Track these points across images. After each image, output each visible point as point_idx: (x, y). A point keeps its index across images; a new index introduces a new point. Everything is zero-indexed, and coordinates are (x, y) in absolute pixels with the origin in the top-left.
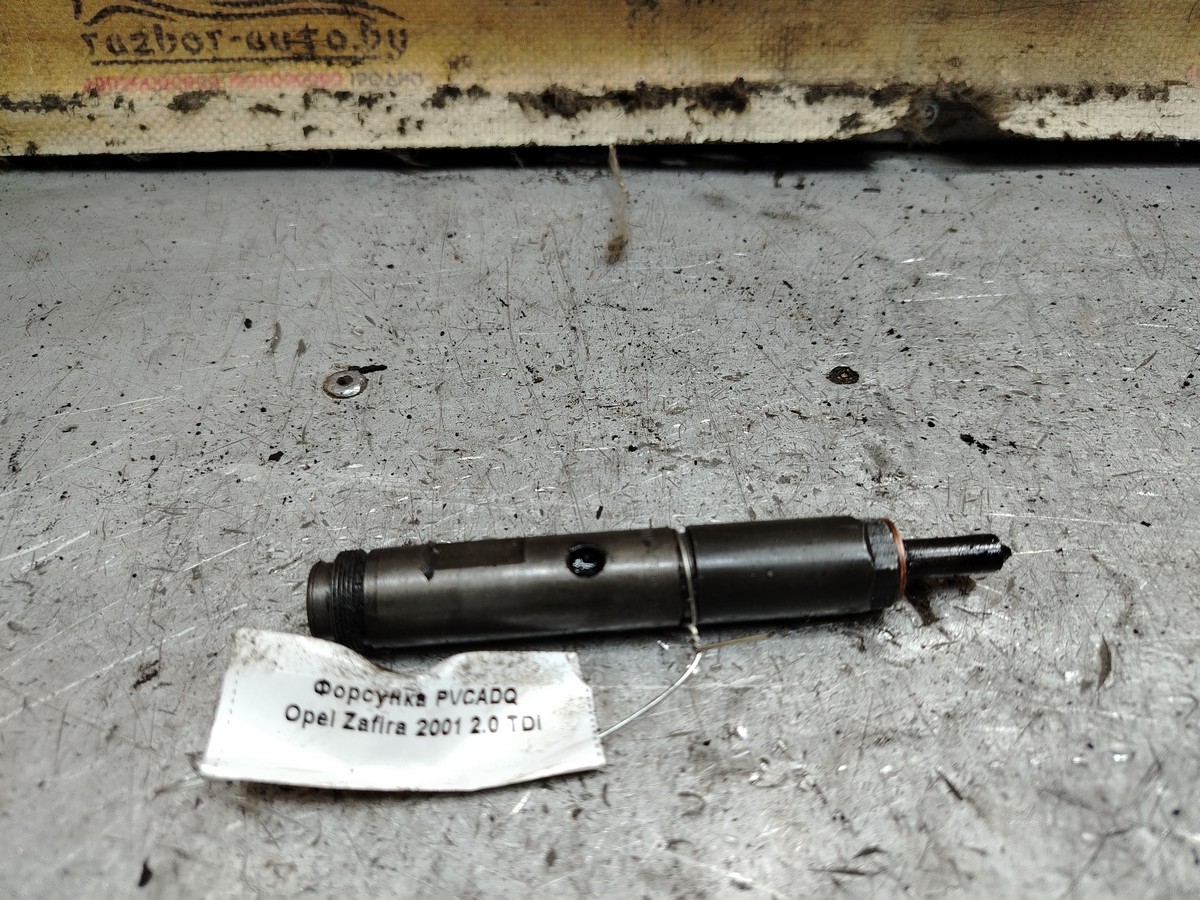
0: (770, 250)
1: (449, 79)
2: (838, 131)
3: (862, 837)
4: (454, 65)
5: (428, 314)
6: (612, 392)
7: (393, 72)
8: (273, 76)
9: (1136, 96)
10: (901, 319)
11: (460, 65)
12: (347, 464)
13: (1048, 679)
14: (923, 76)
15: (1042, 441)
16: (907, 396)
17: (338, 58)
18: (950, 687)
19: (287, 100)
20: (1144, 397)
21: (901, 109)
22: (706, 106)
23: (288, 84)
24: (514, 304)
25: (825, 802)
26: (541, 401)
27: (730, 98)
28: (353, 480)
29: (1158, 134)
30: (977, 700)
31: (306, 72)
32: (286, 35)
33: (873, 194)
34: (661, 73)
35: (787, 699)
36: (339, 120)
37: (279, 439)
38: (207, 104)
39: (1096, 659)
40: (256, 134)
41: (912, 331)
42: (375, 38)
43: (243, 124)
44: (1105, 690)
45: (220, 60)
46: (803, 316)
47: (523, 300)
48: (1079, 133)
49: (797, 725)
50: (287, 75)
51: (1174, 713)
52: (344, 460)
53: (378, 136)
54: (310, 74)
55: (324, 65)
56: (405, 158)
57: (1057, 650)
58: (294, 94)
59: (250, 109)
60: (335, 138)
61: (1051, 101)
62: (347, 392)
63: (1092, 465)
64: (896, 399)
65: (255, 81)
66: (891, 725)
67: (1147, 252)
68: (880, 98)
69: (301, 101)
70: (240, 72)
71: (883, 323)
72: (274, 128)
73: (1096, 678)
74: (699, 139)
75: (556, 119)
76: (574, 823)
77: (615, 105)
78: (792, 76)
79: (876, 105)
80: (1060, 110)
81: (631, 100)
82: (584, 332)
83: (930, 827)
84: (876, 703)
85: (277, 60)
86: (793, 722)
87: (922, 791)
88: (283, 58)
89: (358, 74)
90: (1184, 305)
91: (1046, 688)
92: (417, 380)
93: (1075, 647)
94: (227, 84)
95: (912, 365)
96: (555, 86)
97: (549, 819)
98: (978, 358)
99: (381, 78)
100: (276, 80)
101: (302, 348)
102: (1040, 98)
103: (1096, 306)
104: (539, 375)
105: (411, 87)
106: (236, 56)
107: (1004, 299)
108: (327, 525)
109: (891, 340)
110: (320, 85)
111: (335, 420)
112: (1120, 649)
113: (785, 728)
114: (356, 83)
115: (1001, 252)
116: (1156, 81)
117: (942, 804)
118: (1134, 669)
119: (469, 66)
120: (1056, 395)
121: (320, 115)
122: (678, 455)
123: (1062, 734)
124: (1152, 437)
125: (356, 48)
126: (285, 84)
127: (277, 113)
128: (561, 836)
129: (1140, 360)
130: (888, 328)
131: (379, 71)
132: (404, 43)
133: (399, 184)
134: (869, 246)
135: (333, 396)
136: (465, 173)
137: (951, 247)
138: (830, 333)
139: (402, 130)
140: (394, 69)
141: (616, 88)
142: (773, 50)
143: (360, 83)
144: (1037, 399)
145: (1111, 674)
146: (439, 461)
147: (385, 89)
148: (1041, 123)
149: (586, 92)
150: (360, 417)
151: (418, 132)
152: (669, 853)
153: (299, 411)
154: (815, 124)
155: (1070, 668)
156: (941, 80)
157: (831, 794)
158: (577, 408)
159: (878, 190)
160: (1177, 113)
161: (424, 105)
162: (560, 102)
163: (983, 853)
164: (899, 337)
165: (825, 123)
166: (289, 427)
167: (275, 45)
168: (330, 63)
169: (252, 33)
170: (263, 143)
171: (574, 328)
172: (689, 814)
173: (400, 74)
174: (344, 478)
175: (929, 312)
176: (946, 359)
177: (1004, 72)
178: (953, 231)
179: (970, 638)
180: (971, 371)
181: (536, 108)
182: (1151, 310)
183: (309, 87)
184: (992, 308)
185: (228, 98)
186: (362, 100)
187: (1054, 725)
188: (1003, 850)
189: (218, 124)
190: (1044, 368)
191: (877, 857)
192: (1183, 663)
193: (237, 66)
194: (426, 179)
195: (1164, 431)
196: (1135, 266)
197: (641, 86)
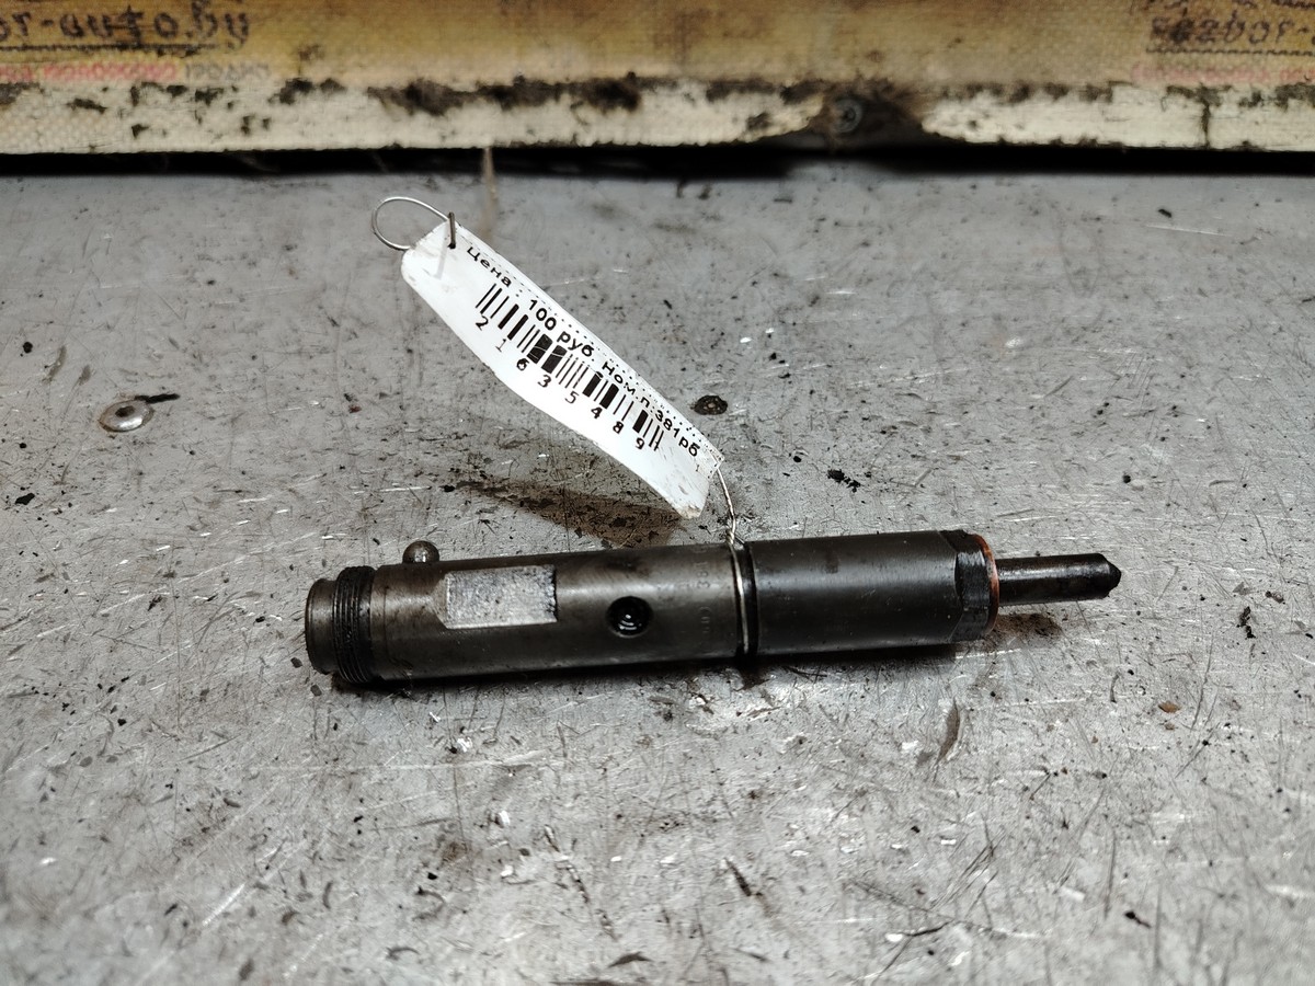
0: (655, 265)
1: (299, 72)
2: (744, 133)
3: (623, 942)
4: (304, 55)
5: (243, 336)
6: (438, 423)
7: (235, 63)
8: (95, 66)
9: (1076, 97)
10: (789, 342)
11: (312, 56)
12: (106, 508)
13: (882, 751)
14: (839, 71)
15: (924, 477)
16: (777, 428)
17: (170, 46)
18: (762, 761)
19: (112, 95)
20: (1050, 428)
21: (813, 107)
22: (594, 102)
23: (113, 76)
24: (346, 324)
25: (587, 899)
26: (353, 433)
27: (619, 94)
28: (109, 526)
29: (1102, 140)
30: (791, 777)
31: (133, 63)
32: (106, 19)
33: (784, 205)
34: (542, 65)
35: (568, 778)
36: (174, 118)
37: (33, 480)
38: (18, 98)
39: (942, 727)
40: (77, 134)
41: (798, 355)
42: (210, 24)
43: (61, 121)
44: (946, 763)
45: (32, 48)
46: (679, 339)
47: (358, 319)
48: (1017, 136)
49: (572, 808)
50: (111, 66)
51: (1020, 788)
52: (104, 502)
53: (219, 137)
54: (138, 65)
55: (154, 55)
56: (251, 162)
57: (898, 717)
58: (120, 87)
59: (68, 105)
60: (169, 138)
61: (984, 101)
62: (124, 424)
63: (977, 503)
64: (763, 431)
65: (74, 73)
66: (684, 807)
67: (1078, 267)
68: (791, 95)
69: (127, 95)
70: (55, 61)
71: (766, 346)
72: (98, 127)
73: (937, 748)
74: (587, 140)
75: (422, 117)
76: (283, 930)
77: (489, 101)
78: (692, 70)
79: (786, 103)
80: (994, 110)
81: (506, 96)
82: (421, 355)
83: (705, 930)
84: (671, 781)
85: (98, 48)
86: (569, 805)
87: (704, 887)
88: (105, 47)
89: (194, 66)
90: (1110, 326)
91: (877, 762)
92: (213, 410)
93: (919, 713)
94: (40, 76)
95: (790, 393)
96: (420, 80)
97: (254, 925)
98: (868, 384)
99: (221, 70)
100: (99, 71)
101: (86, 375)
102: (972, 96)
103: (1013, 327)
104: (358, 404)
105: (256, 80)
106: (49, 44)
107: (911, 319)
108: (67, 578)
109: (774, 366)
110: (149, 77)
111: (104, 457)
112: (972, 714)
113: (558, 812)
114: (192, 75)
115: (916, 268)
116: (1098, 81)
117: (726, 901)
118: (984, 738)
119: (321, 56)
120: (950, 425)
121: (151, 113)
122: (503, 495)
123: (885, 816)
124: (1051, 472)
125: (189, 35)
126: (109, 77)
127: (101, 109)
128: (263, 944)
129: (1052, 385)
130: (771, 352)
131: (219, 62)
132: (245, 30)
133: (244, 192)
134: (769, 261)
135: (108, 429)
136: (322, 180)
137: (861, 261)
138: (704, 358)
139: (246, 129)
140: (236, 59)
141: (490, 82)
142: (669, 41)
143: (198, 76)
144: (928, 431)
145: (956, 745)
146: (214, 504)
147: (225, 83)
148: (973, 124)
149: (457, 87)
150: (135, 453)
151: (264, 132)
152: (389, 964)
153: (65, 446)
154: (718, 124)
155: (909, 738)
156: (860, 76)
157: (596, 891)
158: (394, 441)
159: (790, 201)
160: (1122, 116)
161: (270, 101)
162: (427, 98)
163: (762, 959)
164: (783, 362)
165: (729, 125)
166: (49, 466)
167: (95, 30)
168: (160, 53)
169: (66, 16)
170: (86, 144)
171: (410, 351)
172: (422, 917)
173: (242, 66)
174: (99, 525)
175: (822, 333)
176: (831, 386)
177: (931, 69)
178: (866, 244)
179: (797, 702)
180: (857, 399)
181: (399, 104)
182: (1074, 331)
183: (137, 80)
184: (894, 330)
185: (42, 91)
186: (199, 95)
187: (877, 805)
188: (786, 956)
189: (33, 121)
190: (943, 397)
191: (635, 965)
192: (1041, 730)
193: (52, 55)
194: (277, 186)
195: (1065, 465)
196: (1064, 282)
197: (520, 81)
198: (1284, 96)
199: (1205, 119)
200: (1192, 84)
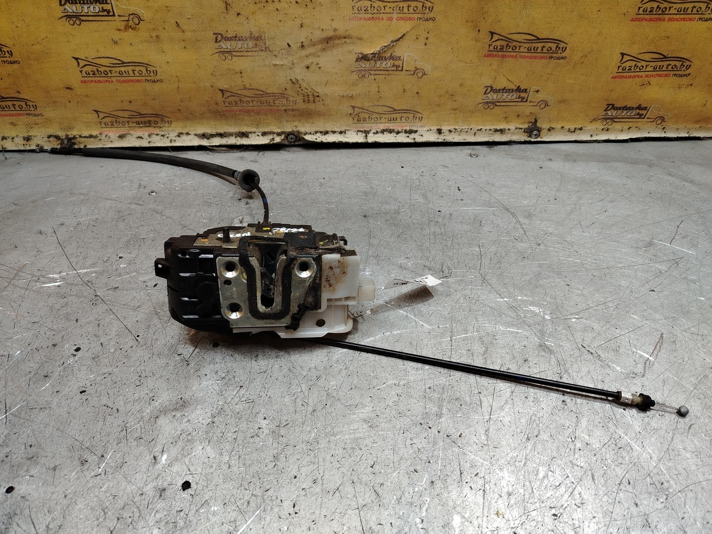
1: (181, 131)
2: (269, 142)
4: (182, 128)
7: (169, 129)
8: (142, 130)
9: (338, 133)
11: (184, 128)
14: (289, 130)
19: (145, 136)
21: (283, 137)
22: (239, 136)
23: (145, 132)
28: (152, 207)
29: (344, 141)
31: (149, 129)
34: (230, 129)
36: (157, 140)
38: (127, 136)
40: (138, 143)
43: (135, 141)
48: (325, 141)
50: (145, 130)
53: (166, 143)
56: (172, 148)
58: (146, 134)
59: (136, 138)
60: (156, 144)
61: (319, 134)
62: (153, 194)
65: (138, 132)
68: (279, 134)
69: (148, 136)
72: (142, 142)
74: (239, 144)
75: (206, 140)
77: (219, 136)
78: (259, 130)
80: (321, 136)
89: (161, 130)
92: (167, 192)
94: (131, 132)
96: (205, 133)
99: (166, 131)
101: (145, 187)
102: (316, 133)
105: (173, 132)
110: (152, 132)
111: (150, 198)
114: (160, 132)
116: (343, 130)
119: (186, 128)
121: (152, 139)
127: (143, 138)
131: (166, 129)
135: (150, 195)
136: (186, 152)
139: (171, 142)
141: (219, 133)
142: (253, 125)
143: (162, 132)
146: (168, 204)
147: (167, 133)
148: (316, 139)
149: (212, 134)
150: (155, 198)
151: (174, 142)
153: (143, 197)
154: (265, 140)
156: (293, 130)
160: (348, 137)
161: (176, 136)
162: (206, 136)
166: (141, 200)
170: (139, 145)
181: (201, 137)
183: (150, 133)
185: (131, 135)
186: (162, 136)
189: (129, 141)
197: (225, 133)
198: (383, 132)
199: (366, 136)
200: (363, 130)
